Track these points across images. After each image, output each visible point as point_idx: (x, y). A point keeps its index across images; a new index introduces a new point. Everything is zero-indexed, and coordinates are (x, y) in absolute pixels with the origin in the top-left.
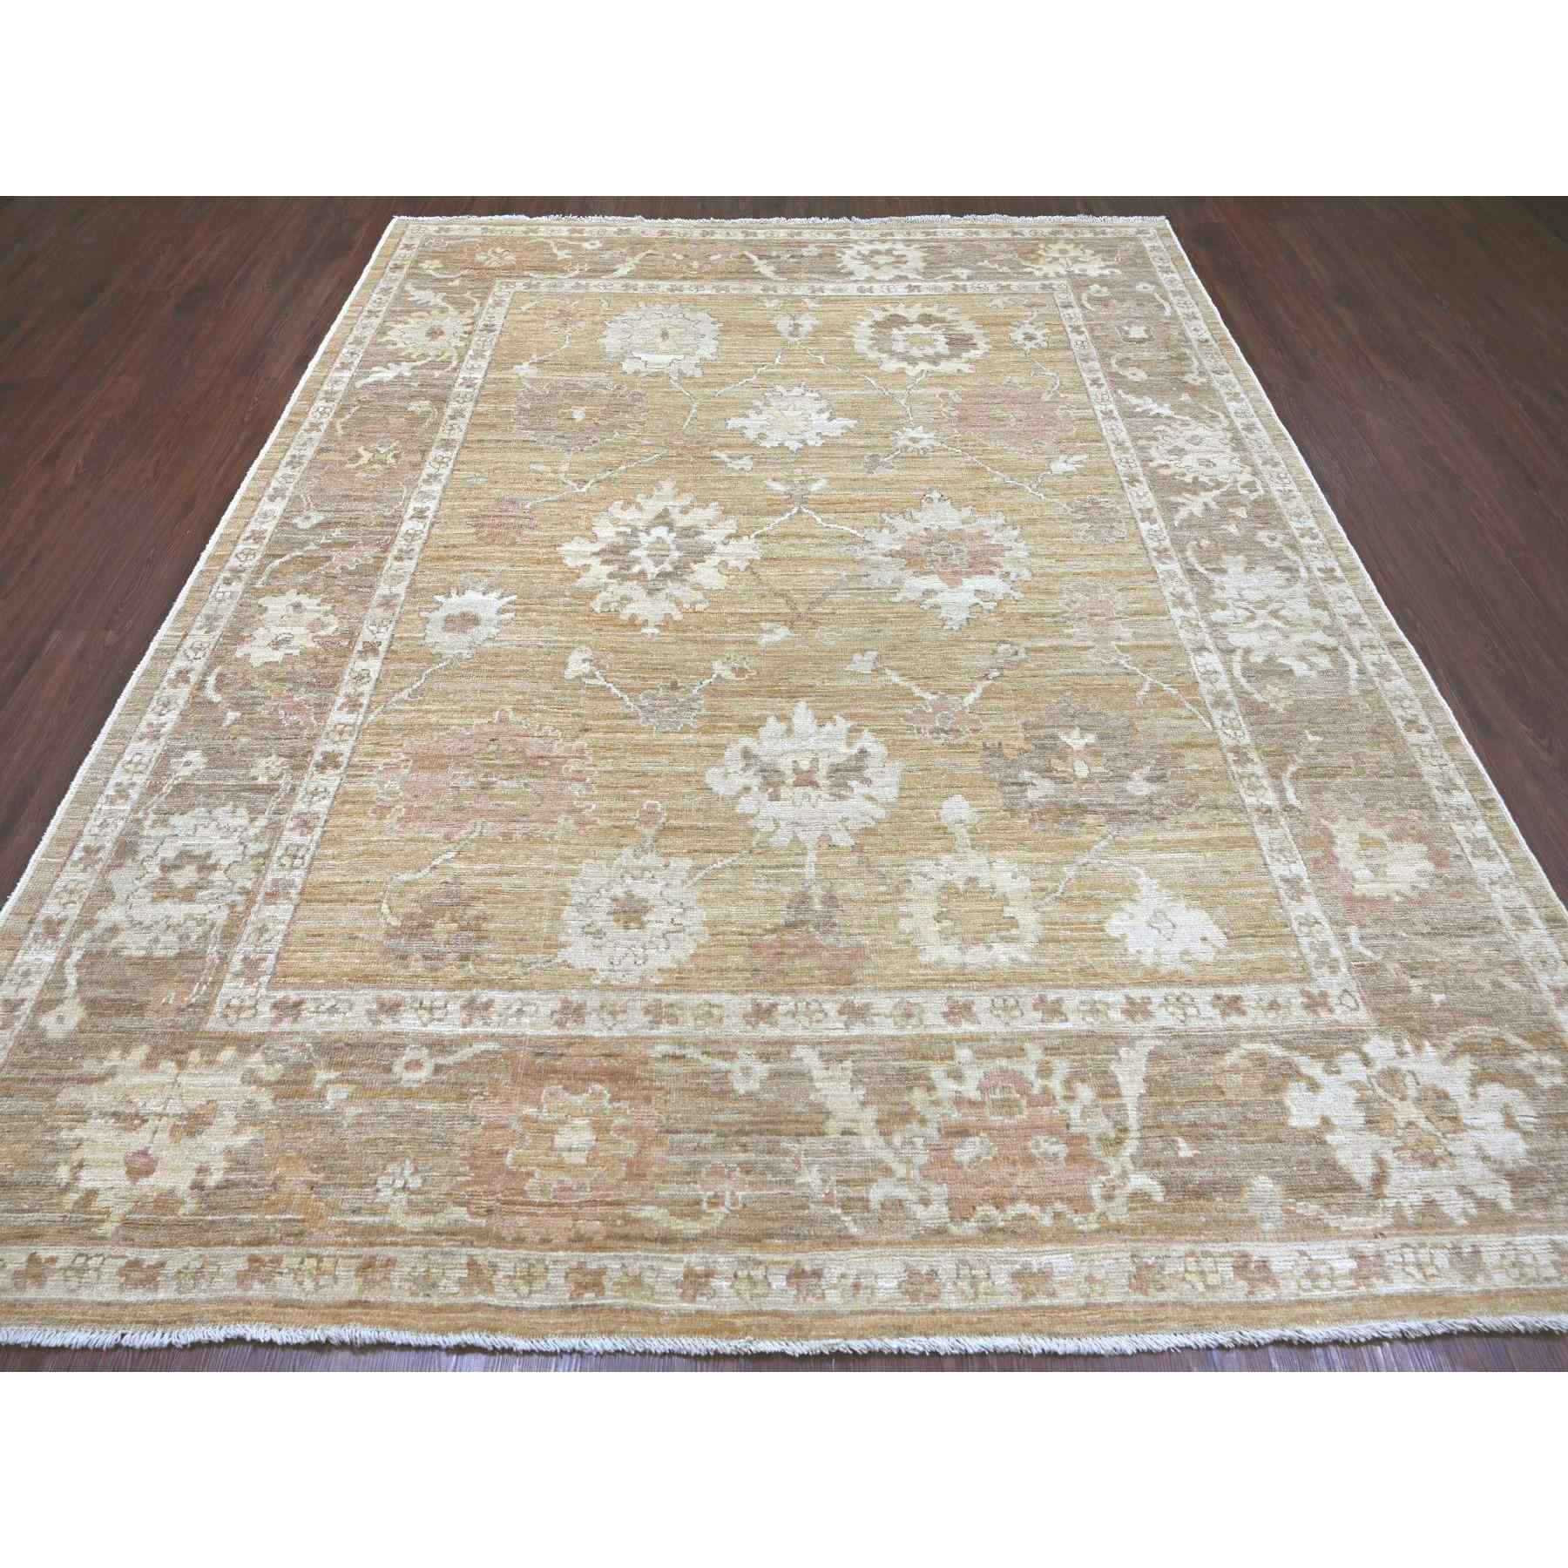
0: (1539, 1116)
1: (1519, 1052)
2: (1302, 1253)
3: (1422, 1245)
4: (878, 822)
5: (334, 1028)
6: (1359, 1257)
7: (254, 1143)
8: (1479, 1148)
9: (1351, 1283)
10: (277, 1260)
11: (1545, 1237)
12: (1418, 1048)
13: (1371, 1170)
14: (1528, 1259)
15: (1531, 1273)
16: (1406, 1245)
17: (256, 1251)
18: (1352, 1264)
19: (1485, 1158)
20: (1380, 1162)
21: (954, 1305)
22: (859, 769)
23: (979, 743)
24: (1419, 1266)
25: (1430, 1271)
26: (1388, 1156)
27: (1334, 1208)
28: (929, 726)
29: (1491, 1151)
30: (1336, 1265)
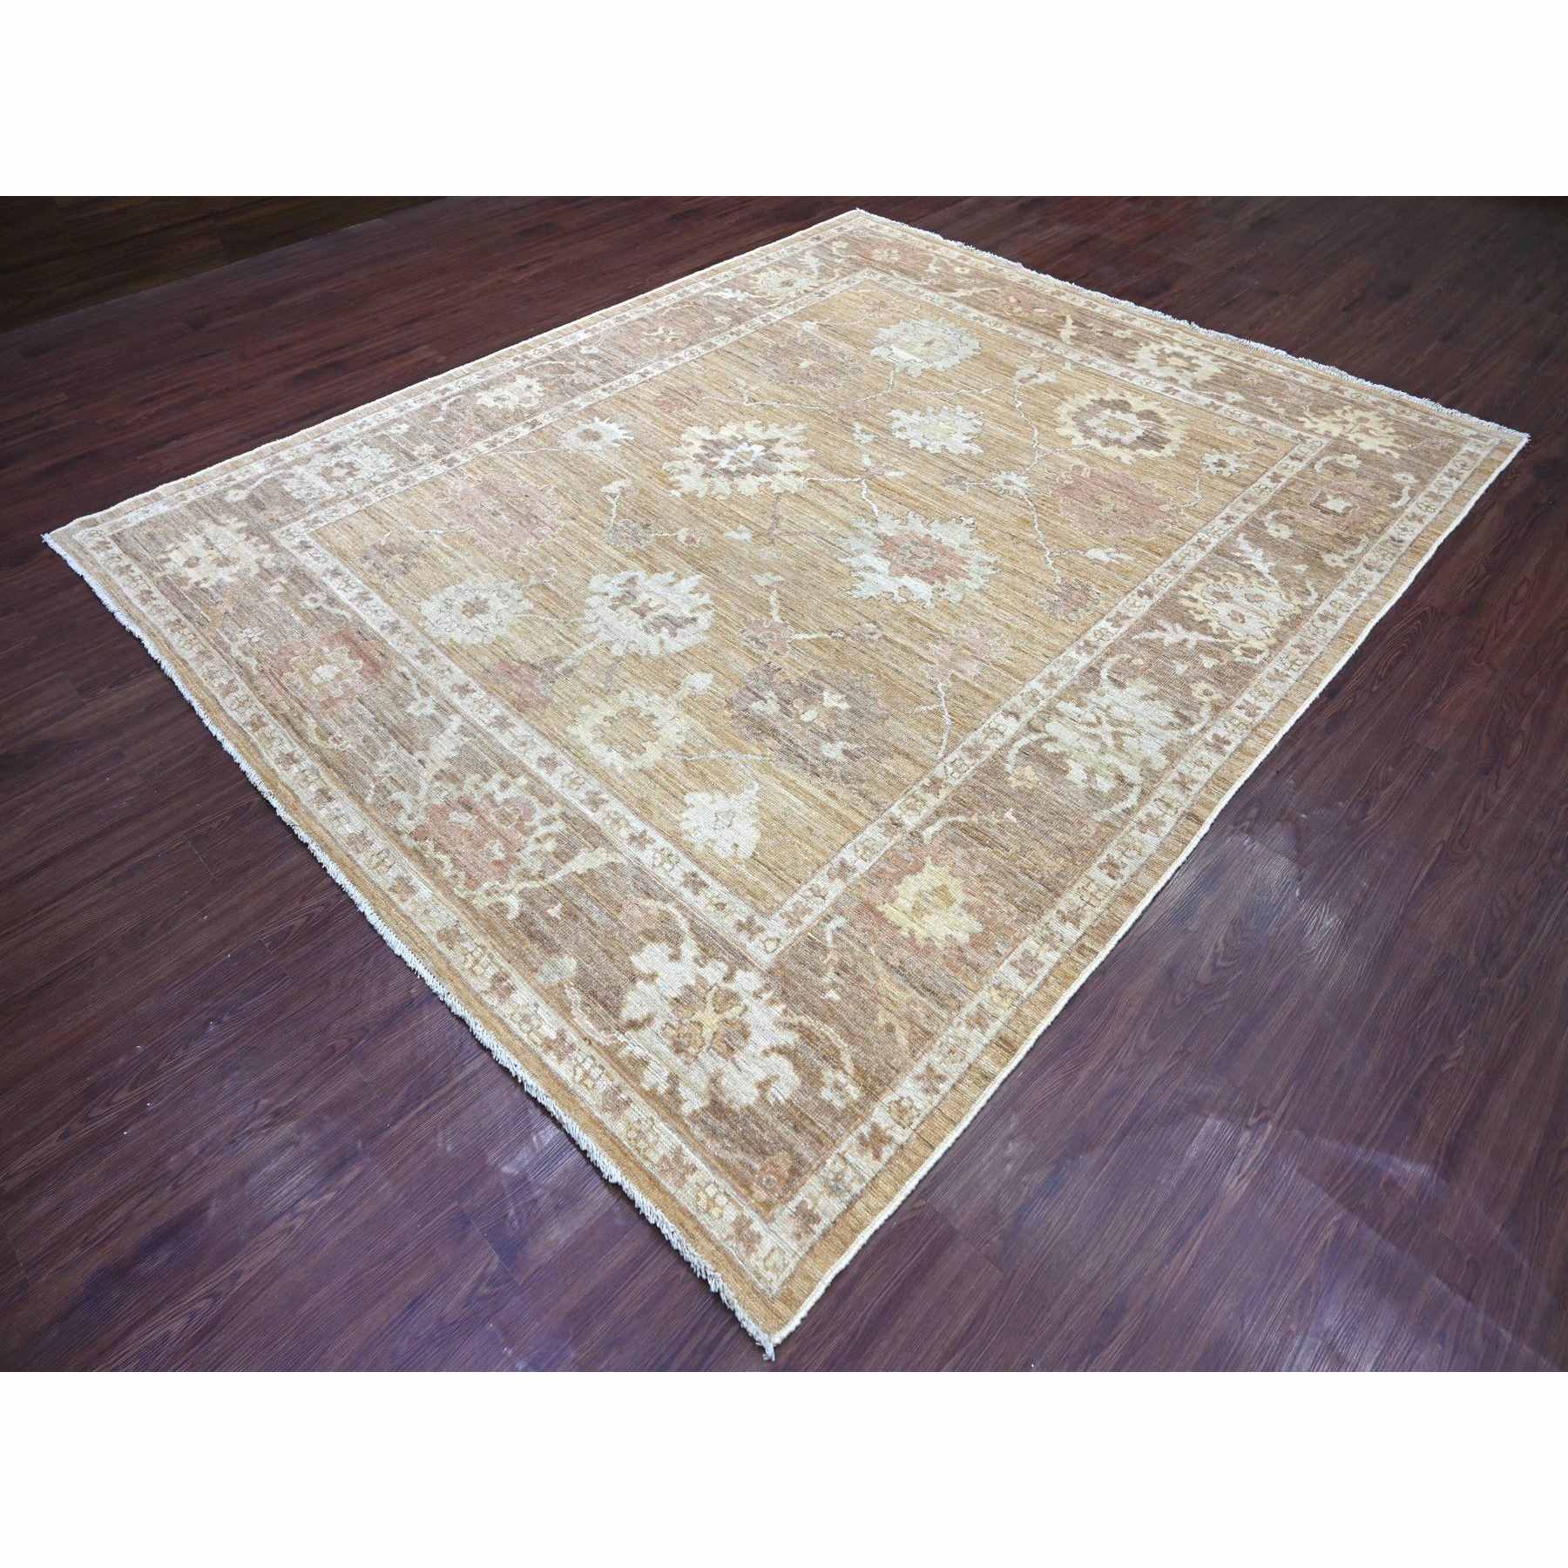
0: (789, 1101)
1: (838, 1066)
2: (536, 1005)
3: (602, 1068)
4: (648, 655)
5: (310, 566)
6: (561, 1036)
7: (231, 584)
8: (720, 1074)
9: (539, 1041)
10: (184, 627)
11: (679, 1142)
12: (772, 1002)
13: (638, 1016)
14: (651, 1138)
15: (642, 1144)
16: (594, 1059)
17: (183, 619)
18: (553, 1036)
19: (713, 1081)
20: (649, 1020)
21: (360, 863)
22: (677, 626)
23: (767, 661)
24: (586, 1074)
25: (589, 1083)
26: (658, 1023)
27: (588, 1008)
28: (752, 633)
29: (724, 1082)
30: (544, 1027)
